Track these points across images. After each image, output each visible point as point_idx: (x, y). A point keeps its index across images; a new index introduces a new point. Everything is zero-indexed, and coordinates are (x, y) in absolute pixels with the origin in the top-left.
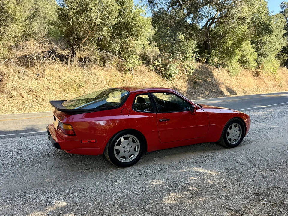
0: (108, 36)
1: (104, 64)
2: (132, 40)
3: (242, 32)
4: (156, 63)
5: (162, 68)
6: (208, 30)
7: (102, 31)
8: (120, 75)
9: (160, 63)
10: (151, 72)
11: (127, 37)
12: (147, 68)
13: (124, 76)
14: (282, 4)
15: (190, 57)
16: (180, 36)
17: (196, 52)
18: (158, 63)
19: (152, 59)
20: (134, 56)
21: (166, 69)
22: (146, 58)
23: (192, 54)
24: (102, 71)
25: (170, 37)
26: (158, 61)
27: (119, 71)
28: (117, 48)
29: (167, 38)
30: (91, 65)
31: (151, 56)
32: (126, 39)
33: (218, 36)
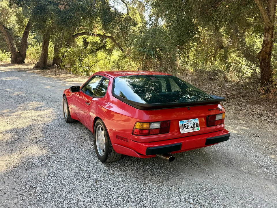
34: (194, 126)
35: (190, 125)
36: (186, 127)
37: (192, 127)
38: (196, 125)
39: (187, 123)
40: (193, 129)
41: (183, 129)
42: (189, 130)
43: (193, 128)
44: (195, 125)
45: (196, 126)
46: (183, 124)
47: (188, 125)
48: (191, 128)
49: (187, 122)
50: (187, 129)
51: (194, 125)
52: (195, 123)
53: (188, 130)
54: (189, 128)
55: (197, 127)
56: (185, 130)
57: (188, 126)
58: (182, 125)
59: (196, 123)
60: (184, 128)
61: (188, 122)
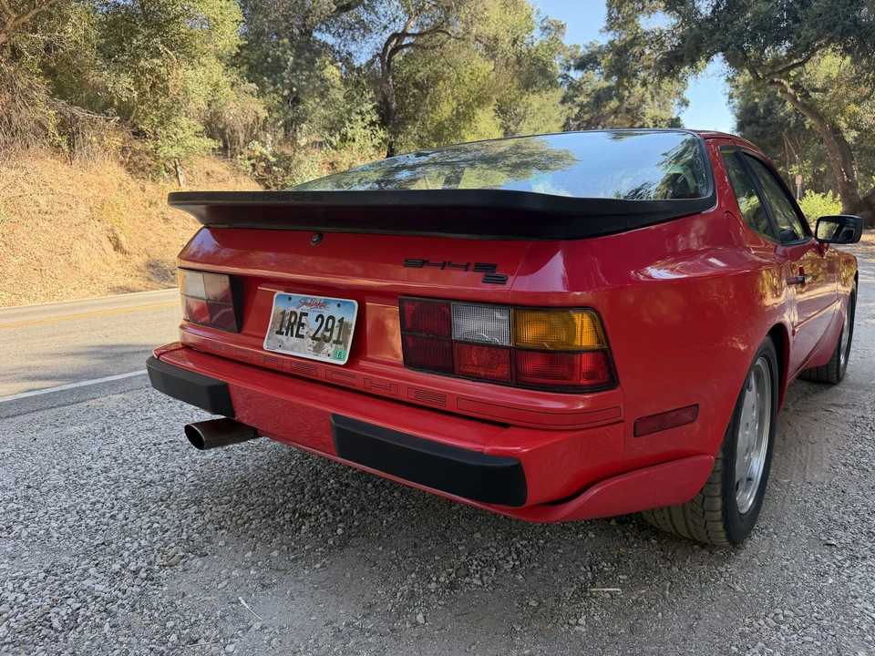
0: (87, 40)
1: (71, 145)
2: (176, 65)
3: (479, 80)
4: (257, 147)
5: (275, 165)
6: (389, 66)
7: (65, 19)
8: (133, 185)
9: (267, 151)
10: (241, 178)
11: (158, 54)
12: (225, 165)
13: (149, 186)
14: (545, 24)
15: (357, 138)
16: (327, 70)
17: (372, 123)
18: (264, 151)
19: (242, 137)
20: (184, 121)
21: (288, 169)
22: (222, 132)
23: (362, 130)
24: (66, 166)
25: (294, 70)
26: (264, 144)
27: (129, 170)
28: (123, 86)
29: (284, 74)
30: (18, 146)
31: (239, 126)
32: (155, 61)
33: (416, 85)
34: (328, 334)
35: (311, 324)
36: (292, 325)
37: (319, 335)
38: (336, 331)
39: (305, 309)
40: (317, 350)
41: (280, 333)
42: (299, 348)
43: (319, 340)
44: (332, 330)
45: (335, 337)
46: (288, 311)
47: (303, 321)
48: (314, 338)
49: (304, 307)
50: (294, 340)
51: (327, 330)
52: (337, 323)
53: (296, 345)
54: (302, 337)
55: (337, 342)
56: (283, 338)
57: (303, 325)
58: (283, 313)
59: (341, 321)
60: (284, 330)
61: (310, 304)
